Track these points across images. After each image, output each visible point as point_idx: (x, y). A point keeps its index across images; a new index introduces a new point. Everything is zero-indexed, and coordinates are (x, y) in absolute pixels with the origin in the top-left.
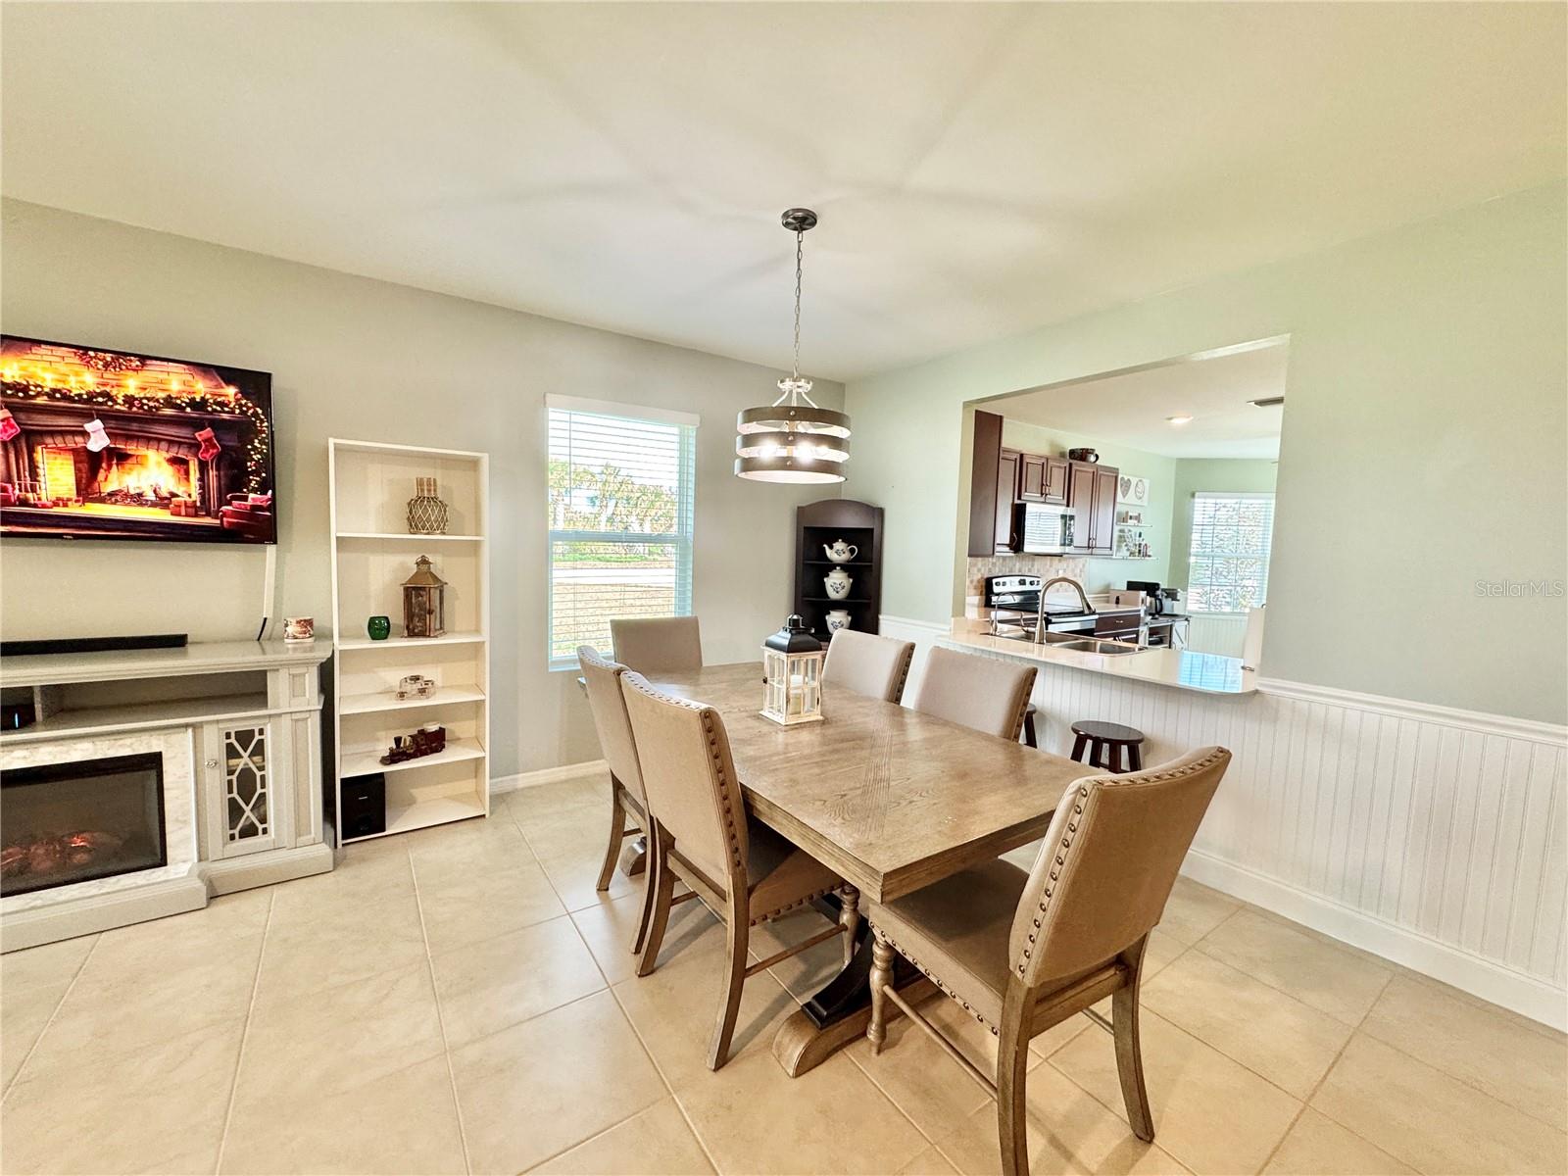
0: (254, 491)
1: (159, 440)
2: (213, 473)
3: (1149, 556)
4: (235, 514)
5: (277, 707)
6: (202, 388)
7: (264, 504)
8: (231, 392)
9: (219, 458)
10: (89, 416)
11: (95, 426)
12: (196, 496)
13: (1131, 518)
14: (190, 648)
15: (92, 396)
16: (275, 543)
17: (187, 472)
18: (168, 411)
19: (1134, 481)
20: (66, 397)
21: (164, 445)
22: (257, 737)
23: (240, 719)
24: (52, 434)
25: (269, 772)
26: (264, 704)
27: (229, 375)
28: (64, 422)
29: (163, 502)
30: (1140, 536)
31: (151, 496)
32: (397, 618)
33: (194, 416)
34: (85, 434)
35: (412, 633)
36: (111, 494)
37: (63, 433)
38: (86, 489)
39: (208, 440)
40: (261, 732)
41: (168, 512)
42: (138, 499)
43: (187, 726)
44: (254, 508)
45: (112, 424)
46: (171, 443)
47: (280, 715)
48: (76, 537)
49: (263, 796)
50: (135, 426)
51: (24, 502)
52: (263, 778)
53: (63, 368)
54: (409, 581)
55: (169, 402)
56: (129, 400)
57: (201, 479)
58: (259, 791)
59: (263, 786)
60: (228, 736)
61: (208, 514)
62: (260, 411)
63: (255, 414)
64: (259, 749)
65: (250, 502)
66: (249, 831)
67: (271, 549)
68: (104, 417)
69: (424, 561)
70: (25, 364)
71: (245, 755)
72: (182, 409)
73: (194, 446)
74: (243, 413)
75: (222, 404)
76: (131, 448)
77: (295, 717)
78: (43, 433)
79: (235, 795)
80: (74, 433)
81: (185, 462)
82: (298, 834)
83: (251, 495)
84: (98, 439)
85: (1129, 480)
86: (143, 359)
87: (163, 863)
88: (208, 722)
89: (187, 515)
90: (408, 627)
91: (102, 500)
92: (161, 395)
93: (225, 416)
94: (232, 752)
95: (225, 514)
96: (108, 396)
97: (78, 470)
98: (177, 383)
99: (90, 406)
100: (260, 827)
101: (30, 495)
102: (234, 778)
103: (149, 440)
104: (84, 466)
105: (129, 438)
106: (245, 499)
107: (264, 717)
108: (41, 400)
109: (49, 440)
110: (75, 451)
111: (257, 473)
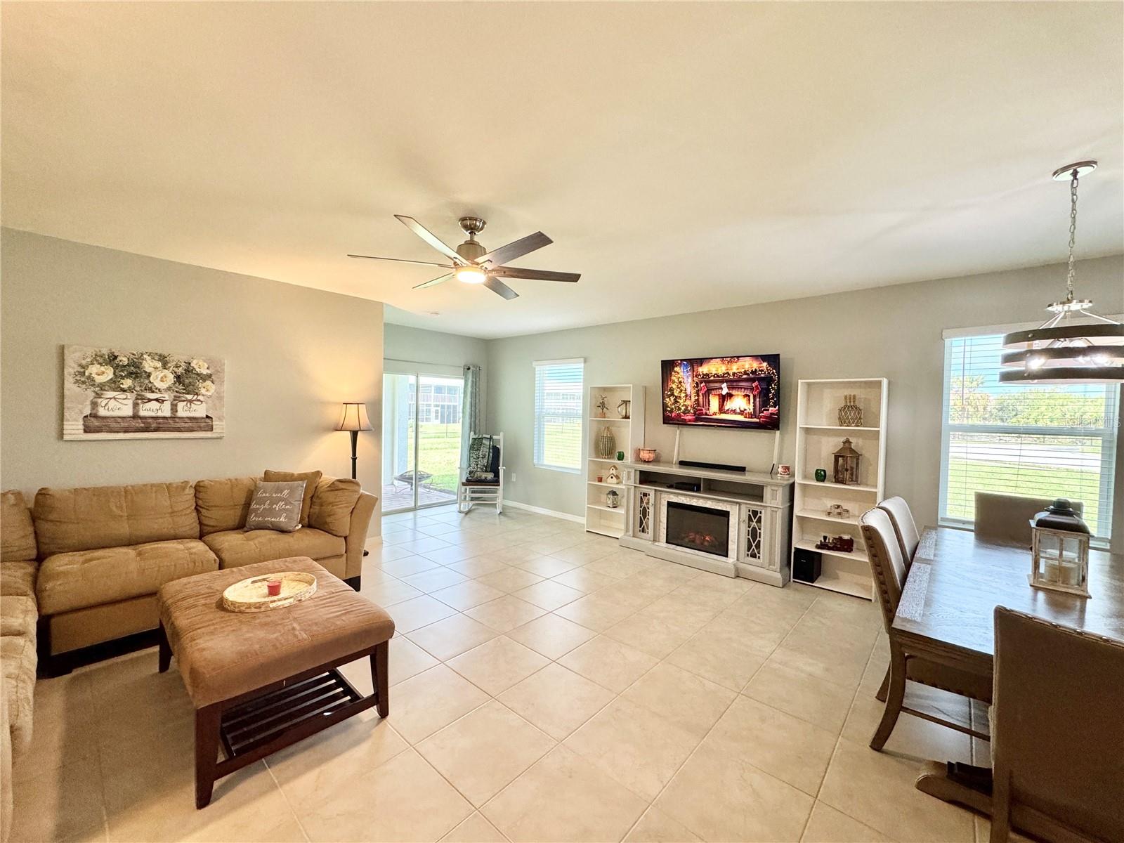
0: (771, 406)
1: (741, 388)
2: (758, 400)
4: (765, 417)
5: (766, 503)
6: (755, 365)
7: (775, 412)
8: (765, 364)
9: (760, 393)
10: (722, 382)
11: (724, 386)
12: (752, 410)
14: (746, 473)
15: (724, 374)
16: (779, 429)
17: (749, 400)
18: (745, 376)
20: (718, 376)
21: (743, 390)
22: (759, 515)
23: (754, 505)
24: (713, 389)
25: (762, 532)
26: (762, 501)
27: (764, 358)
28: (717, 385)
29: (742, 413)
31: (738, 411)
32: (830, 471)
33: (753, 377)
34: (722, 388)
35: (837, 481)
36: (728, 410)
37: (716, 389)
38: (721, 410)
39: (756, 386)
40: (761, 513)
41: (743, 416)
42: (734, 412)
43: (737, 503)
44: (772, 414)
45: (729, 383)
46: (745, 389)
47: (766, 506)
48: (718, 426)
49: (759, 541)
50: (735, 384)
51: (706, 414)
52: (760, 533)
53: (717, 366)
54: (837, 453)
55: (745, 373)
56: (734, 374)
57: (754, 403)
58: (758, 539)
59: (760, 537)
60: (749, 511)
61: (755, 417)
62: (774, 371)
63: (773, 373)
64: (759, 521)
65: (770, 412)
66: (754, 556)
67: (778, 432)
68: (727, 381)
69: (848, 442)
70: (709, 366)
71: (755, 521)
72: (748, 375)
73: (752, 389)
74: (769, 373)
75: (762, 371)
76: (734, 392)
77: (772, 509)
78: (711, 390)
79: (750, 537)
80: (719, 389)
81: (749, 396)
82: (770, 565)
83: (771, 409)
84: (725, 391)
86: (738, 357)
87: (727, 556)
88: (744, 503)
89: (749, 418)
90: (835, 477)
91: (725, 413)
92: (743, 370)
93: (763, 375)
94: (750, 519)
95: (761, 417)
96: (728, 373)
97: (719, 402)
98: (748, 365)
99: (722, 379)
100: (758, 555)
101: (708, 412)
102: (750, 529)
103: (739, 388)
104: (721, 400)
105: (733, 388)
106: (768, 410)
107: (762, 506)
108: (712, 378)
109: (713, 392)
110: (719, 395)
111: (772, 399)
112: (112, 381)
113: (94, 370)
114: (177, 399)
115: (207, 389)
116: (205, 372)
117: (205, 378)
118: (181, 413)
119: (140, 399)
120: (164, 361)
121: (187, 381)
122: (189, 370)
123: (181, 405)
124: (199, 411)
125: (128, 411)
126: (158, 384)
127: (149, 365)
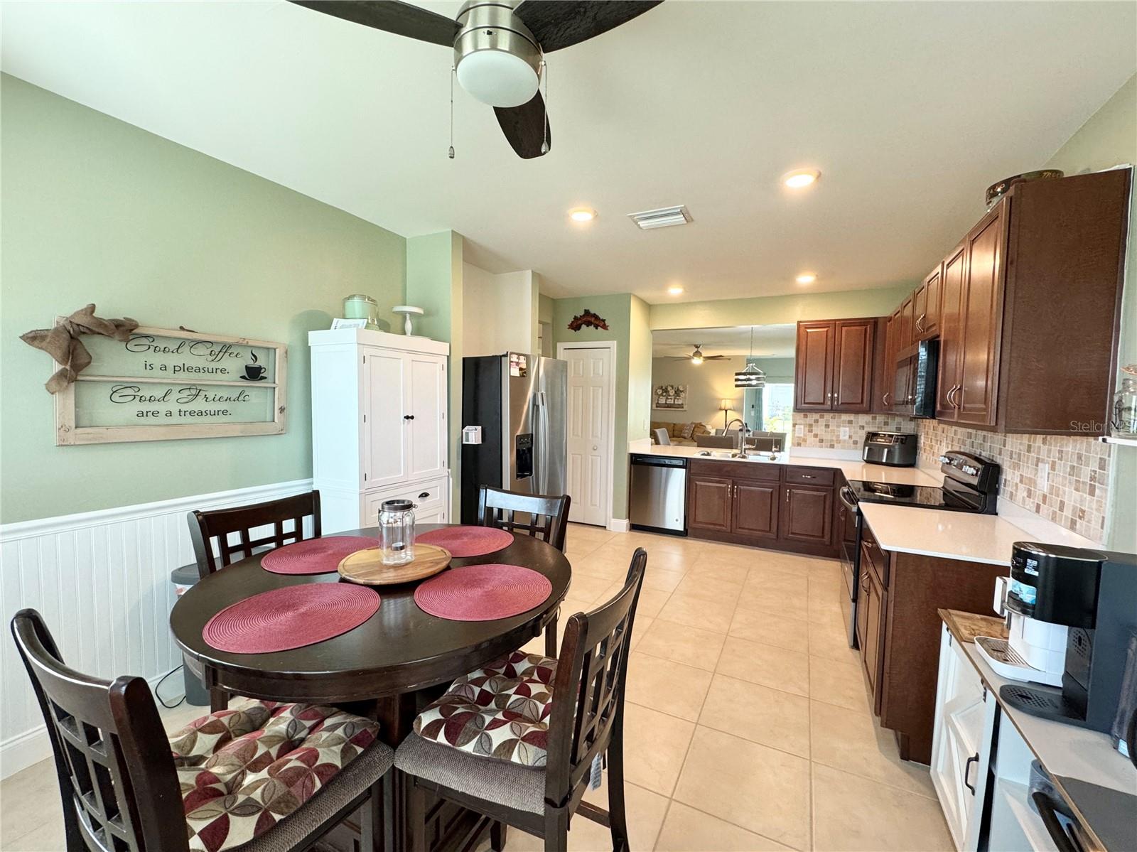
112: (662, 394)
113: (658, 390)
114: (675, 398)
115: (682, 395)
116: (682, 389)
117: (682, 391)
118: (676, 403)
119: (667, 398)
120: (672, 387)
121: (678, 393)
122: (678, 389)
123: (676, 400)
124: (680, 402)
125: (664, 402)
126: (671, 394)
127: (669, 388)
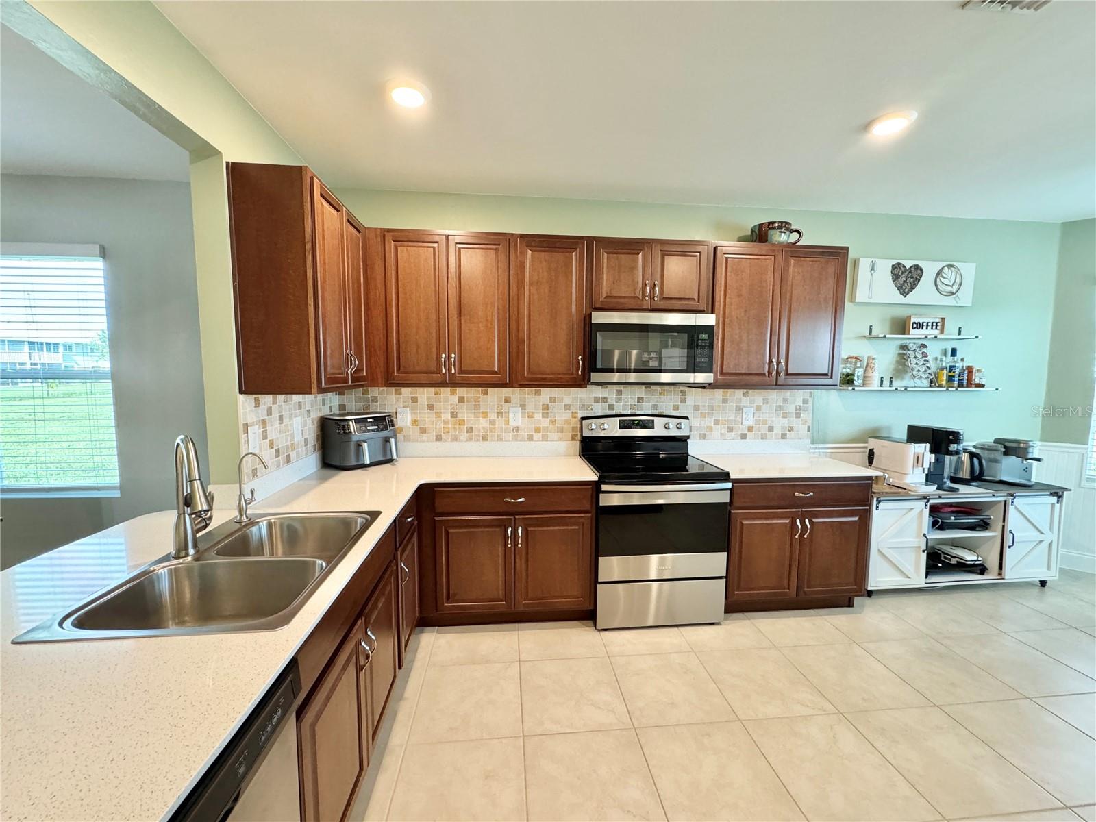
3: (981, 385)
13: (919, 326)
19: (930, 269)
30: (954, 352)
85: (917, 267)
